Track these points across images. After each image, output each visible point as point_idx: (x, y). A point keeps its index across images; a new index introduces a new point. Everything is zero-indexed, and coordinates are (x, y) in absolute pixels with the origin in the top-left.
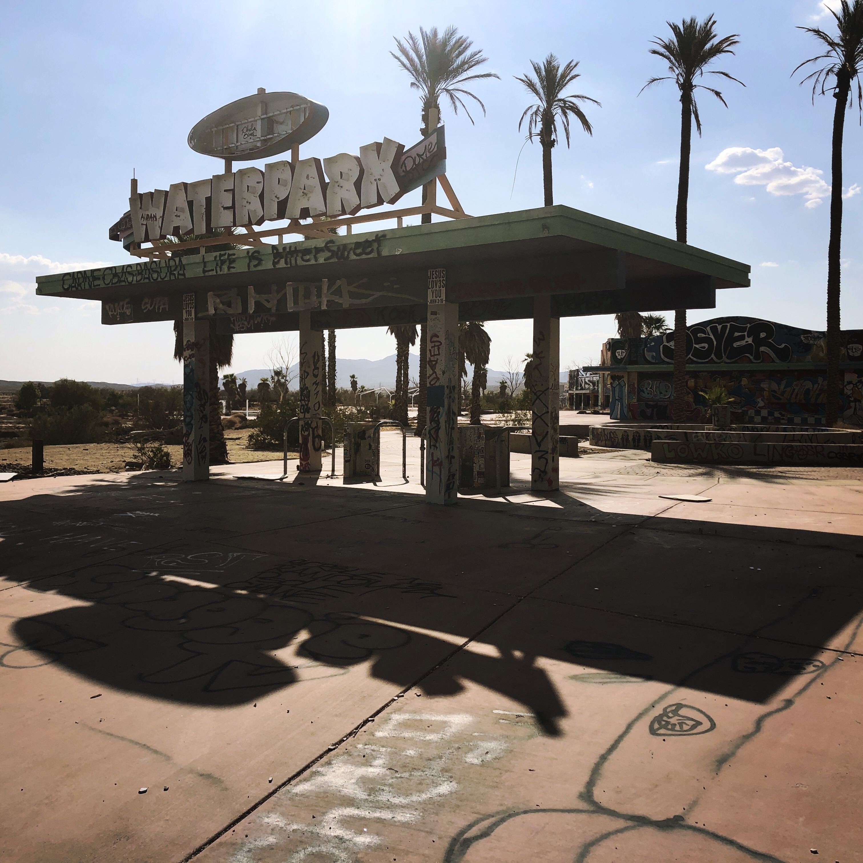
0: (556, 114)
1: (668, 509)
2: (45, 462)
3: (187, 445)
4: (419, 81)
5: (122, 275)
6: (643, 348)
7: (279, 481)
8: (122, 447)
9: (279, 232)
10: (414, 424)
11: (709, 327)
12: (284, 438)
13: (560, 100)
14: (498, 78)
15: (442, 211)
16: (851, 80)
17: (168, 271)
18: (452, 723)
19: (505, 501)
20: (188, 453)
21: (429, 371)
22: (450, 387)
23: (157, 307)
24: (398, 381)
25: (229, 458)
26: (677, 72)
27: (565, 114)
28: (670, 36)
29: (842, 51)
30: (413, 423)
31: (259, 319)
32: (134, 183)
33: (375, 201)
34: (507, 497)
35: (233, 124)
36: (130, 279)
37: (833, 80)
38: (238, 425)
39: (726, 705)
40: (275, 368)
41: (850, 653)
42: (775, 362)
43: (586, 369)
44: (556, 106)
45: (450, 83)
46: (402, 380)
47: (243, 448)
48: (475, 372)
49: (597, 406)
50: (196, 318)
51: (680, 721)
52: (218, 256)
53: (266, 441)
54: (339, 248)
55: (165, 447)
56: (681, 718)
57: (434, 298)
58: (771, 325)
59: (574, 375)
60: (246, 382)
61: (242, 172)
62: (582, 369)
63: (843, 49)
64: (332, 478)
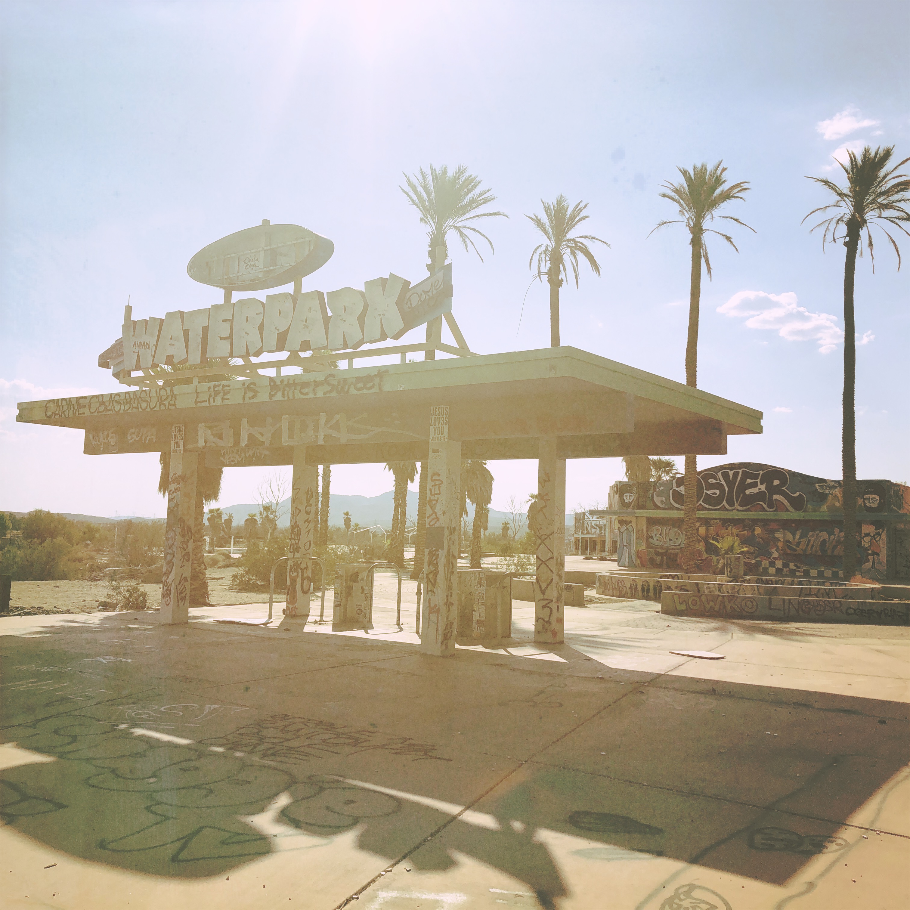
0: (564, 254)
1: (679, 666)
2: (12, 599)
3: (166, 584)
4: (427, 217)
5: (110, 403)
6: (651, 492)
7: (263, 626)
8: (96, 585)
9: (278, 364)
10: (411, 566)
11: (720, 472)
12: (271, 579)
13: (569, 240)
14: (507, 216)
15: (447, 348)
16: (860, 230)
17: (158, 401)
18: (444, 902)
19: (506, 653)
20: (167, 594)
21: (429, 511)
22: (451, 530)
23: (143, 437)
24: (395, 519)
25: (210, 599)
26: (687, 216)
27: (574, 254)
28: (680, 181)
29: (851, 201)
30: (409, 565)
31: (251, 453)
32: (129, 310)
33: (379, 336)
34: (508, 649)
35: (234, 255)
36: (117, 408)
37: (843, 229)
38: (222, 563)
39: (743, 887)
40: (264, 503)
41: (874, 830)
42: (789, 511)
43: (593, 512)
44: (565, 246)
45: (458, 221)
46: (399, 518)
47: (226, 589)
48: (477, 512)
49: (604, 551)
50: (185, 450)
51: (692, 905)
52: (212, 387)
53: (251, 582)
54: (339, 383)
55: (142, 586)
56: (694, 901)
57: (436, 435)
58: (785, 472)
59: (580, 518)
60: (232, 517)
61: (241, 302)
62: (589, 512)
63: (852, 200)
64: (320, 624)
